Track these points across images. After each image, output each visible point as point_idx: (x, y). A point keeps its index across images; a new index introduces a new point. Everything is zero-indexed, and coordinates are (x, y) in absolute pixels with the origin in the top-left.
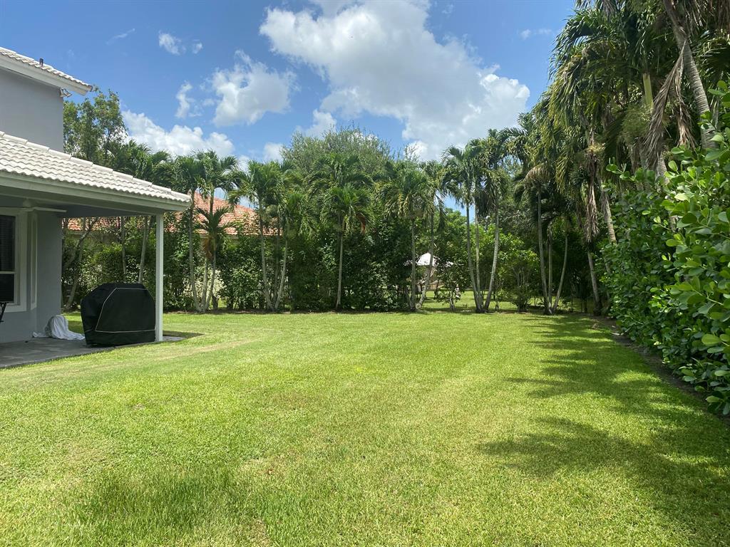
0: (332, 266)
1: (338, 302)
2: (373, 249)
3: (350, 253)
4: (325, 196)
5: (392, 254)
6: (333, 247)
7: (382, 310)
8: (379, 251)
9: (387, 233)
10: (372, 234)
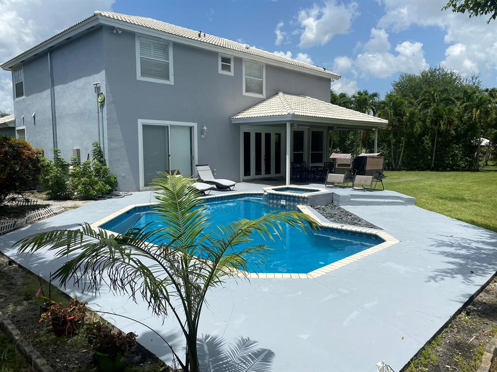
0: (429, 147)
1: (432, 166)
2: (454, 138)
3: (440, 140)
4: (430, 111)
5: (466, 140)
6: (430, 137)
7: (458, 170)
8: (457, 139)
9: (462, 129)
10: (454, 130)
